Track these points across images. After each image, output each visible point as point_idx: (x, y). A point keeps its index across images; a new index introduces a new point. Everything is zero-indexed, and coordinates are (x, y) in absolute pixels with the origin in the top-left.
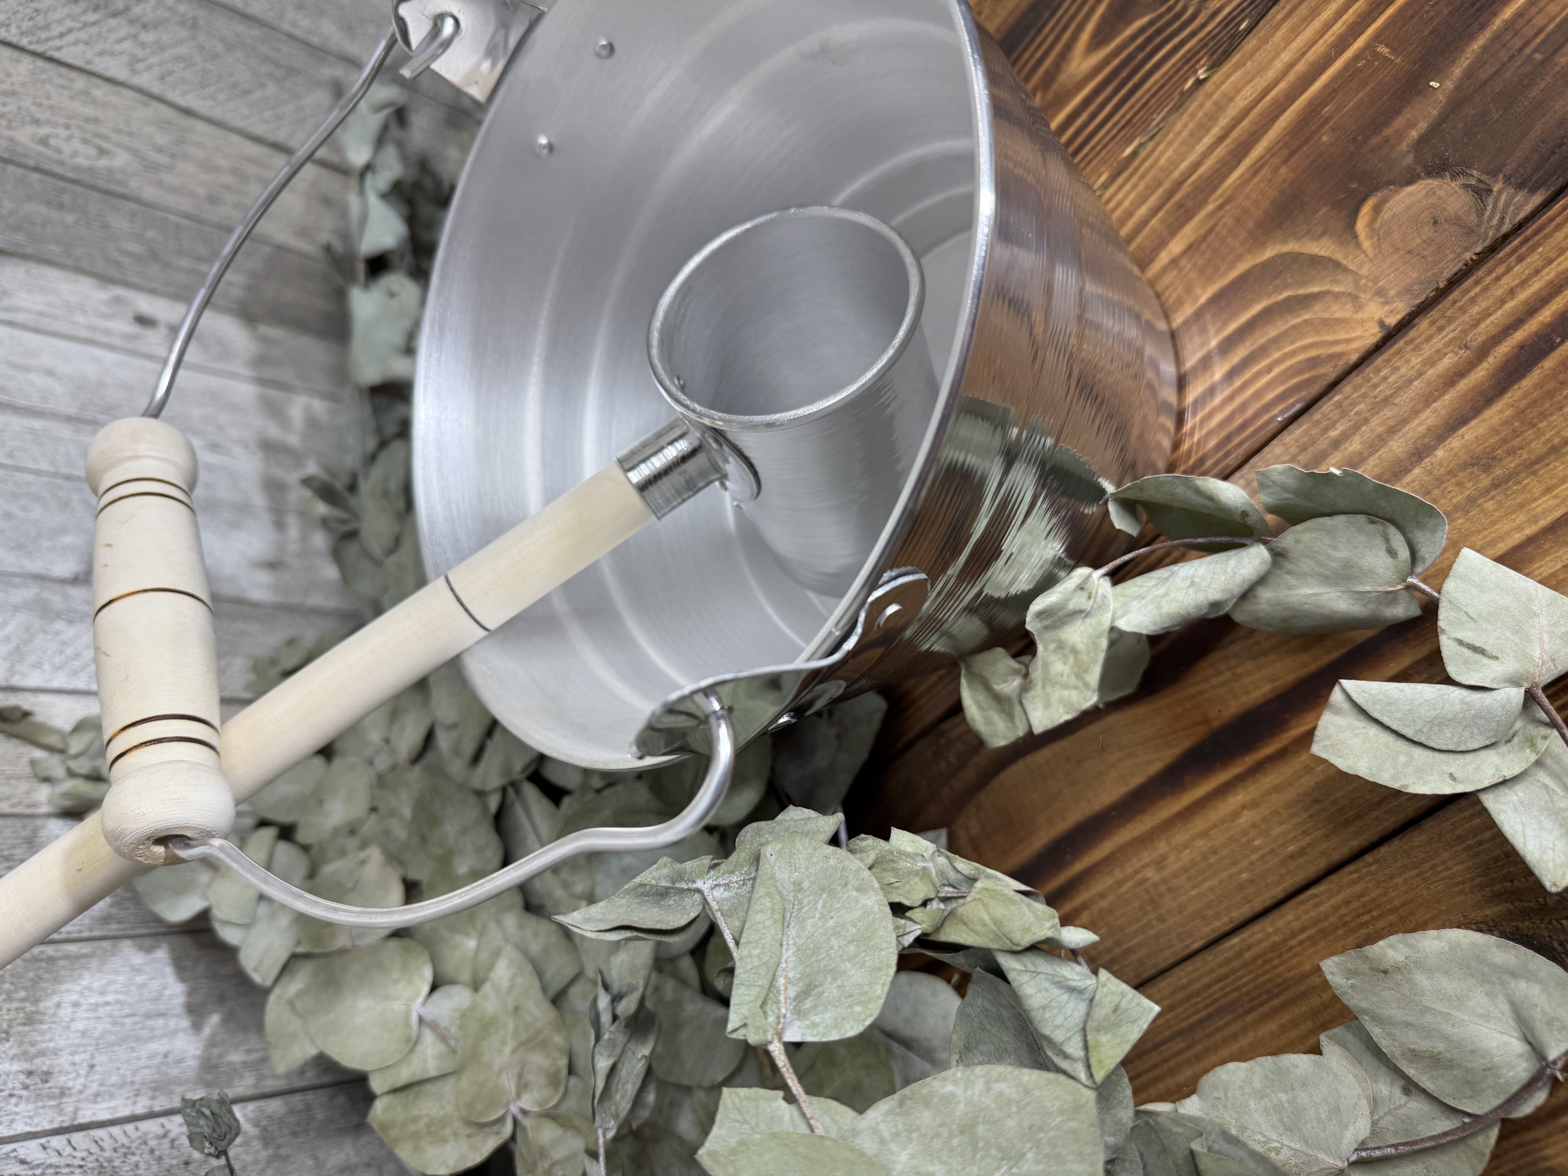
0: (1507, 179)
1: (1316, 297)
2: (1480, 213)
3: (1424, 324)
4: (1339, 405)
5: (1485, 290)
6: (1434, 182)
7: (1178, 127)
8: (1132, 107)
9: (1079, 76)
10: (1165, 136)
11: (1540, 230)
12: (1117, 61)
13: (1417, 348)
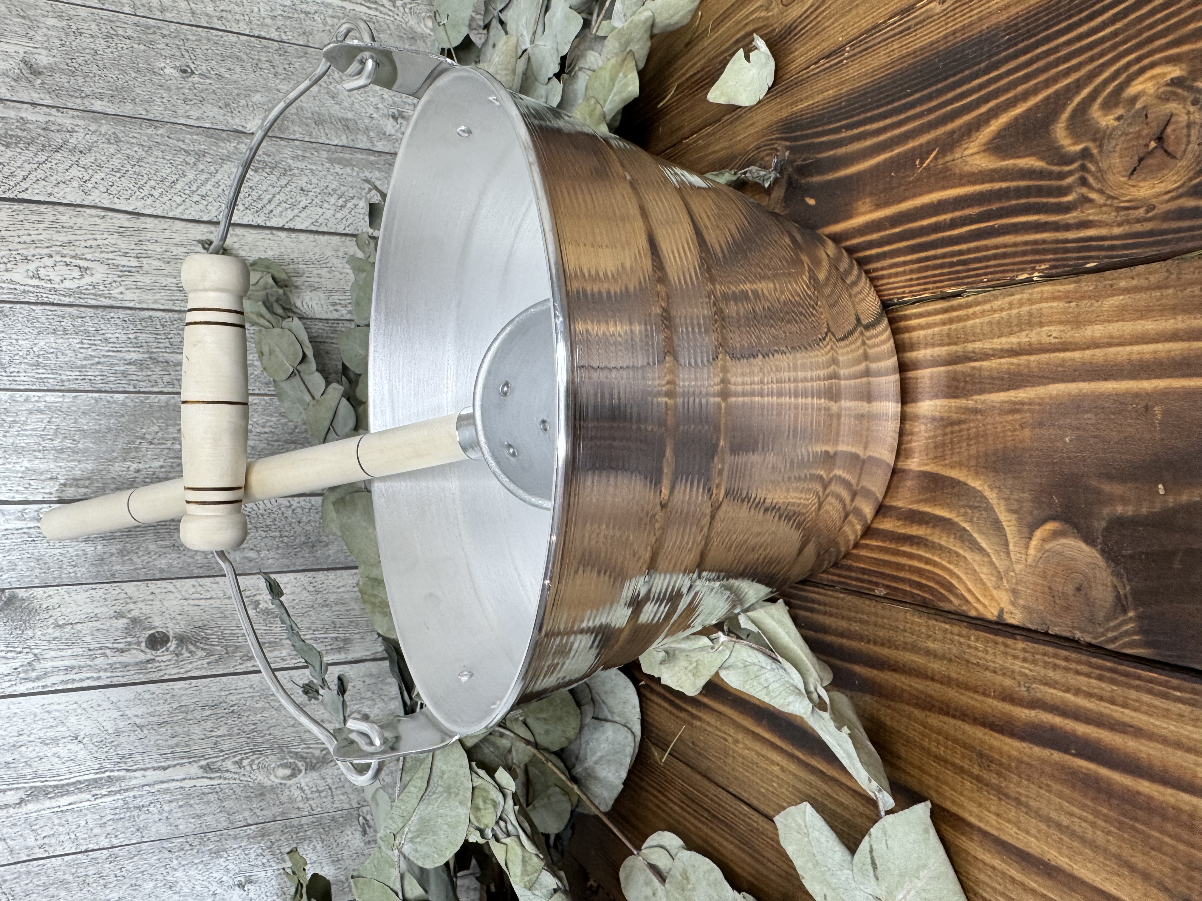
0: (1140, 617)
1: (981, 550)
2: (1108, 619)
3: (1020, 644)
4: (944, 631)
5: (1067, 669)
6: (1101, 562)
7: (996, 304)
8: (977, 249)
9: (967, 168)
10: (985, 302)
11: (1127, 675)
12: (997, 186)
13: (1006, 654)
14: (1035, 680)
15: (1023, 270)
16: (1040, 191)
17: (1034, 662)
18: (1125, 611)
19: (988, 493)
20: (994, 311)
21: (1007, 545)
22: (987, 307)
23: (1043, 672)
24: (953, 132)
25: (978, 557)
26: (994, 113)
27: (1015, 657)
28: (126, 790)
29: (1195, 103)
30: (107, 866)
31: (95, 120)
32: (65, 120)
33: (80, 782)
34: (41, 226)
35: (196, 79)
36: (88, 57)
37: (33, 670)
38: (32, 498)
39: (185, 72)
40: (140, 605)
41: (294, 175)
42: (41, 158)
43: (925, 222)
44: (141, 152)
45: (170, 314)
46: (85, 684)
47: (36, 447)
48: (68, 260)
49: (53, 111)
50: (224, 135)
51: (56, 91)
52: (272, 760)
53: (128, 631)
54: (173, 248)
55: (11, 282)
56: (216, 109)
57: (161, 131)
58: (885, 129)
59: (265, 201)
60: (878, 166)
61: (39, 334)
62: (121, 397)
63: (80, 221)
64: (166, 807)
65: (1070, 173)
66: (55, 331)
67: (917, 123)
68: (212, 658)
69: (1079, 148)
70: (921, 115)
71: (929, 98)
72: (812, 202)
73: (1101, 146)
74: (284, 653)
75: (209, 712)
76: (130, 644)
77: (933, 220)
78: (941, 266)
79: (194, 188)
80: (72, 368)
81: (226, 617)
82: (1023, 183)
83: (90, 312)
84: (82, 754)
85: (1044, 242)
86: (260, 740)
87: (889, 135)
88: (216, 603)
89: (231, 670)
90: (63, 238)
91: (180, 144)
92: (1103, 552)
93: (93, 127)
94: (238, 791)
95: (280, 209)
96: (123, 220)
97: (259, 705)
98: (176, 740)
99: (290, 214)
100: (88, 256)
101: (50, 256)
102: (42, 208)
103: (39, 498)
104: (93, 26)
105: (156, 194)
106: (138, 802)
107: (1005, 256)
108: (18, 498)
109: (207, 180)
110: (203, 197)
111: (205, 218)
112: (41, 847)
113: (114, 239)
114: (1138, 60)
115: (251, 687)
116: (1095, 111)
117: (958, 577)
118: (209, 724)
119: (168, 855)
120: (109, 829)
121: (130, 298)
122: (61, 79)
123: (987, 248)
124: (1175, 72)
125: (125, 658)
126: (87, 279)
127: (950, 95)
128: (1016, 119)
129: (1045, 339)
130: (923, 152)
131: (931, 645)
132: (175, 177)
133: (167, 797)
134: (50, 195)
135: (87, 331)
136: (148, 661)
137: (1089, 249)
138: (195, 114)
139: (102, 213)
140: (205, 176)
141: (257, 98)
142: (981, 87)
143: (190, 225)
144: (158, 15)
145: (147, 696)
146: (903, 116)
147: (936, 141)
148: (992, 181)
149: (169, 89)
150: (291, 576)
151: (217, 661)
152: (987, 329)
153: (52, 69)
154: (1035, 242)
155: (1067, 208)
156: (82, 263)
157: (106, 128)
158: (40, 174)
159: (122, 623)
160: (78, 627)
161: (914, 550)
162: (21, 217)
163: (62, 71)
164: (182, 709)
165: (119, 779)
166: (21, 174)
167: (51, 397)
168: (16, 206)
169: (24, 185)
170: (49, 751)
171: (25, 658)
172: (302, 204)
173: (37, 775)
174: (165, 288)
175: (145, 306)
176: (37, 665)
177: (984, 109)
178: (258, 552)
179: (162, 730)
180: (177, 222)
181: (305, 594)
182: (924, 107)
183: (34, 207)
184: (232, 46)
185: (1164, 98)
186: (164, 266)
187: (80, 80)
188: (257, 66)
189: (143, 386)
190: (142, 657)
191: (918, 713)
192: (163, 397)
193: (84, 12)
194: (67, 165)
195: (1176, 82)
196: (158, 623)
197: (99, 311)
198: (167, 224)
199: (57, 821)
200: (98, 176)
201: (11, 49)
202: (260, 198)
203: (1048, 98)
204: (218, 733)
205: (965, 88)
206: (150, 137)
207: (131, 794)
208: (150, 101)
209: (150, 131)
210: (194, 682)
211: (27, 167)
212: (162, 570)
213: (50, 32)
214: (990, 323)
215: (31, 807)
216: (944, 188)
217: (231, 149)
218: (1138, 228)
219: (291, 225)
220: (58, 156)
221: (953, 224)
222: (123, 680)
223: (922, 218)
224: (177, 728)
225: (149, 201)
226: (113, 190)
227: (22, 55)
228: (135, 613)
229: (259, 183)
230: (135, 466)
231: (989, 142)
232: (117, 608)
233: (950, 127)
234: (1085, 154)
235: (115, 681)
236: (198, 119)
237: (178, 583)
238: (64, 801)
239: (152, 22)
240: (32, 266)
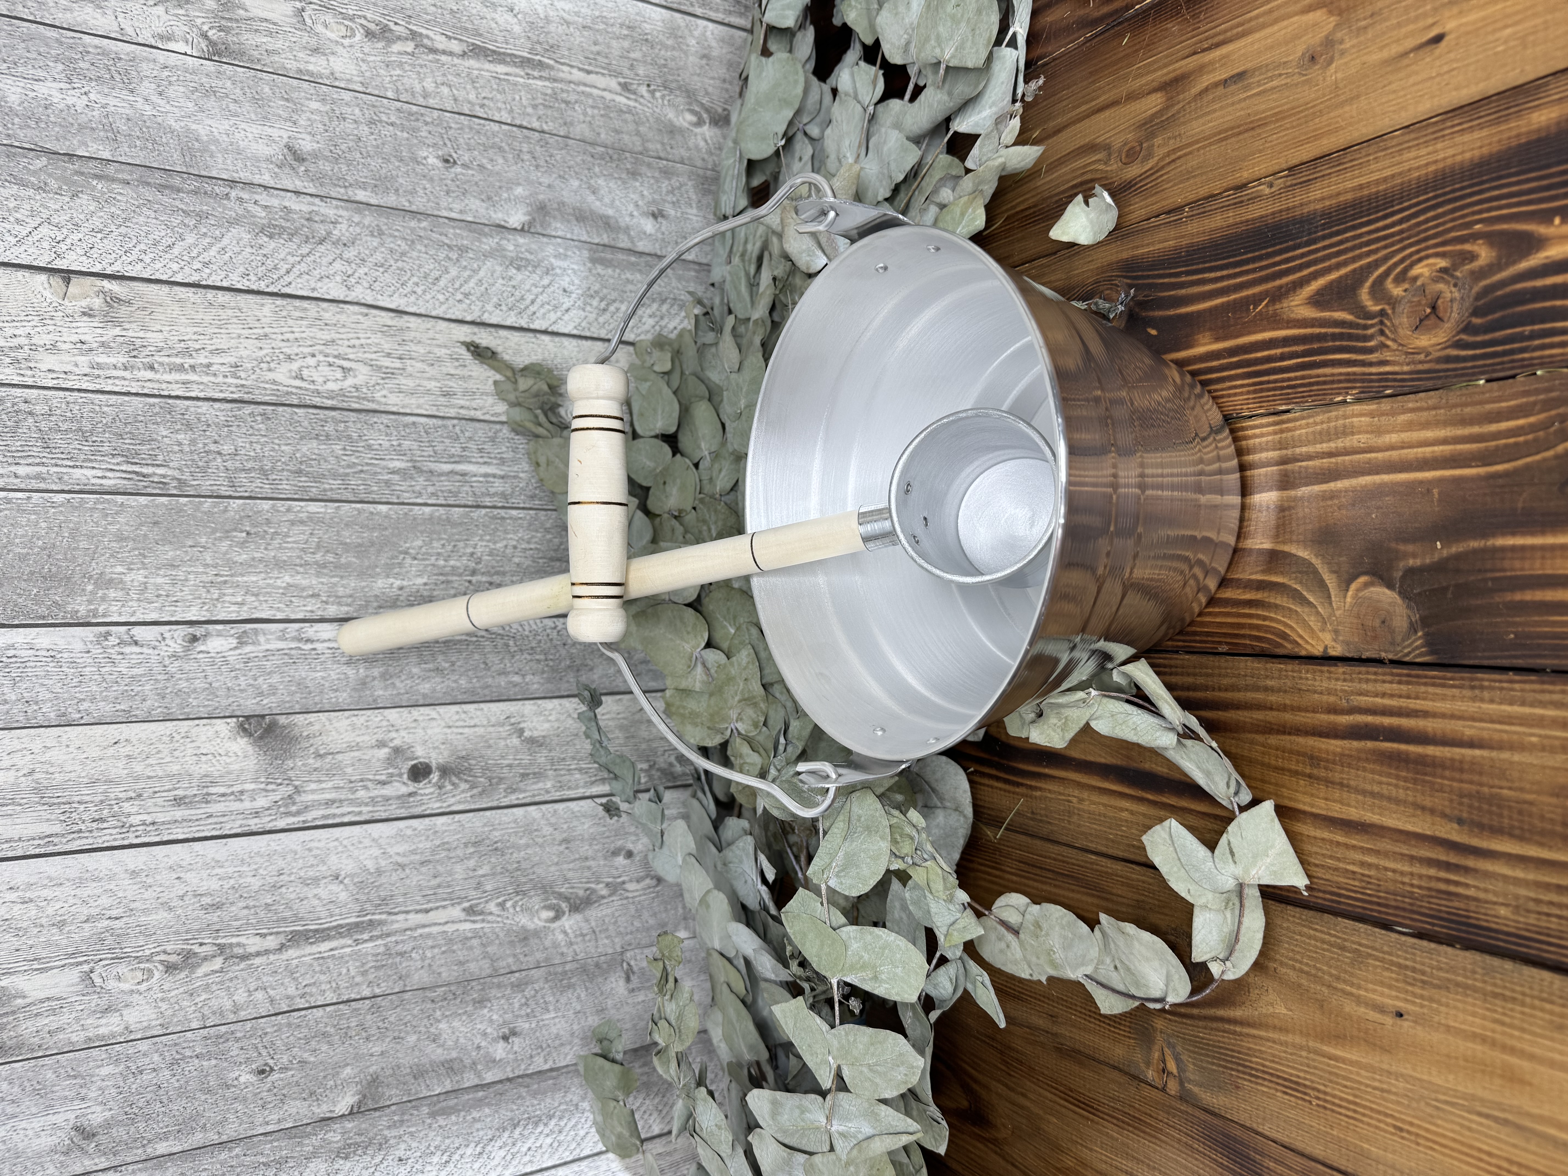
0: (1426, 635)
1: (1310, 604)
2: (1403, 640)
3: (1341, 669)
4: (1280, 670)
5: (1376, 681)
6: (1399, 600)
7: (1318, 419)
8: (1303, 378)
9: (1293, 316)
10: (1309, 417)
11: (1418, 676)
12: (1317, 330)
13: (1329, 678)
14: (1352, 693)
15: (1339, 394)
16: (1350, 337)
17: (1352, 680)
18: (1416, 632)
19: (1314, 560)
20: (1316, 424)
21: (1329, 597)
22: (1311, 420)
23: (1358, 686)
24: (1281, 287)
25: (1306, 610)
26: (1315, 276)
27: (1337, 679)
28: (388, 935)
29: (1455, 285)
30: (369, 1017)
31: (359, 211)
32: (328, 210)
33: (341, 926)
34: (304, 323)
35: (458, 169)
36: (351, 144)
37: (294, 803)
38: (293, 617)
39: (447, 161)
40: (403, 733)
41: (556, 275)
42: (305, 250)
43: (1259, 355)
44: (404, 247)
45: (434, 421)
46: (346, 819)
47: (298, 561)
48: (331, 360)
49: (317, 201)
50: (486, 229)
51: (319, 179)
52: (536, 902)
53: (390, 761)
54: (436, 350)
55: (274, 382)
56: (478, 202)
57: (424, 224)
58: (1222, 279)
59: (528, 302)
60: (1216, 307)
61: (302, 438)
62: (384, 508)
63: (343, 318)
64: (429, 954)
65: (1372, 326)
66: (317, 437)
67: (1250, 277)
68: (475, 791)
69: (1378, 308)
70: (1254, 271)
71: (1260, 258)
72: (1154, 332)
73: (1393, 309)
74: (549, 785)
75: (472, 850)
76: (391, 775)
77: (1266, 353)
78: (1274, 389)
79: (457, 285)
80: (335, 476)
81: (490, 747)
82: (1337, 330)
83: (353, 416)
84: (343, 896)
85: (1354, 374)
86: (524, 880)
87: (1225, 283)
88: (480, 731)
89: (495, 804)
90: (326, 336)
91: (443, 238)
92: (1400, 593)
93: (357, 218)
94: (501, 935)
95: (542, 311)
96: (386, 318)
97: (522, 842)
98: (438, 880)
99: (553, 316)
100: (351, 356)
101: (313, 356)
102: (305, 304)
103: (300, 616)
104: (357, 111)
105: (419, 290)
106: (399, 948)
107: (1325, 383)
108: (280, 616)
109: (470, 277)
110: (467, 295)
111: (469, 318)
112: (302, 996)
113: (376, 339)
114: (1418, 252)
115: (515, 821)
116: (1389, 284)
117: (1291, 627)
118: (472, 863)
119: (429, 1005)
120: (371, 977)
121: (394, 402)
122: (325, 167)
123: (1311, 377)
124: (1442, 263)
125: (387, 791)
126: (350, 381)
127: (1278, 259)
128: (1331, 283)
129: (1356, 444)
130: (1256, 300)
131: (1270, 683)
132: (438, 273)
133: (430, 943)
134: (313, 290)
135: (349, 437)
136: (410, 795)
137: (1387, 380)
138: (457, 206)
139: (365, 310)
140: (468, 273)
141: (519, 191)
142: (1303, 255)
143: (453, 325)
144: (421, 101)
145: (409, 832)
146: (1238, 270)
147: (1266, 293)
148: (1313, 326)
149: (431, 180)
150: (556, 702)
151: (481, 794)
152: (1311, 437)
153: (316, 155)
154: (1348, 374)
155: (1371, 351)
156: (346, 364)
157: (369, 219)
158: (303, 267)
159: (384, 752)
160: (339, 757)
161: (1253, 611)
162: (284, 313)
163: (326, 158)
164: (445, 846)
165: (381, 923)
166: (285, 267)
167: (314, 507)
168: (279, 302)
169: (287, 279)
170: (310, 892)
171: (285, 791)
172: (565, 307)
173: (297, 918)
174: (428, 392)
175: (408, 411)
176: (298, 799)
177: (1305, 272)
178: (523, 676)
179: (424, 869)
180: (440, 322)
181: (570, 721)
182: (1257, 265)
183: (297, 303)
184: (494, 135)
185: (1436, 280)
186: (427, 369)
187: (344, 168)
188: (518, 157)
189: (407, 497)
190: (404, 790)
191: (1260, 738)
192: (427, 510)
193: (347, 96)
194: (330, 258)
195: (1444, 270)
196: (421, 754)
197: (362, 416)
198: (431, 323)
199: (318, 969)
200: (362, 271)
201: (275, 133)
202: (522, 298)
203: (1354, 270)
204: (480, 872)
205: (1290, 254)
206: (413, 230)
207: (393, 939)
208: (413, 192)
209: (413, 224)
210: (457, 817)
211: (291, 259)
212: (425, 696)
213: (313, 117)
214: (1314, 433)
215: (292, 953)
216: (1274, 329)
217: (494, 245)
218: (1420, 367)
219: (554, 328)
220: (321, 248)
221: (1282, 358)
222: (384, 815)
223: (1257, 351)
224: (439, 868)
225: (413, 298)
226: (377, 286)
227: (285, 140)
228: (397, 742)
229: (522, 282)
230: (398, 583)
231: (1310, 298)
232: (380, 737)
233: (1278, 283)
234: (1382, 313)
235: (377, 816)
236: (461, 212)
237: (442, 709)
238: (325, 946)
239: (414, 108)
240: (295, 366)
